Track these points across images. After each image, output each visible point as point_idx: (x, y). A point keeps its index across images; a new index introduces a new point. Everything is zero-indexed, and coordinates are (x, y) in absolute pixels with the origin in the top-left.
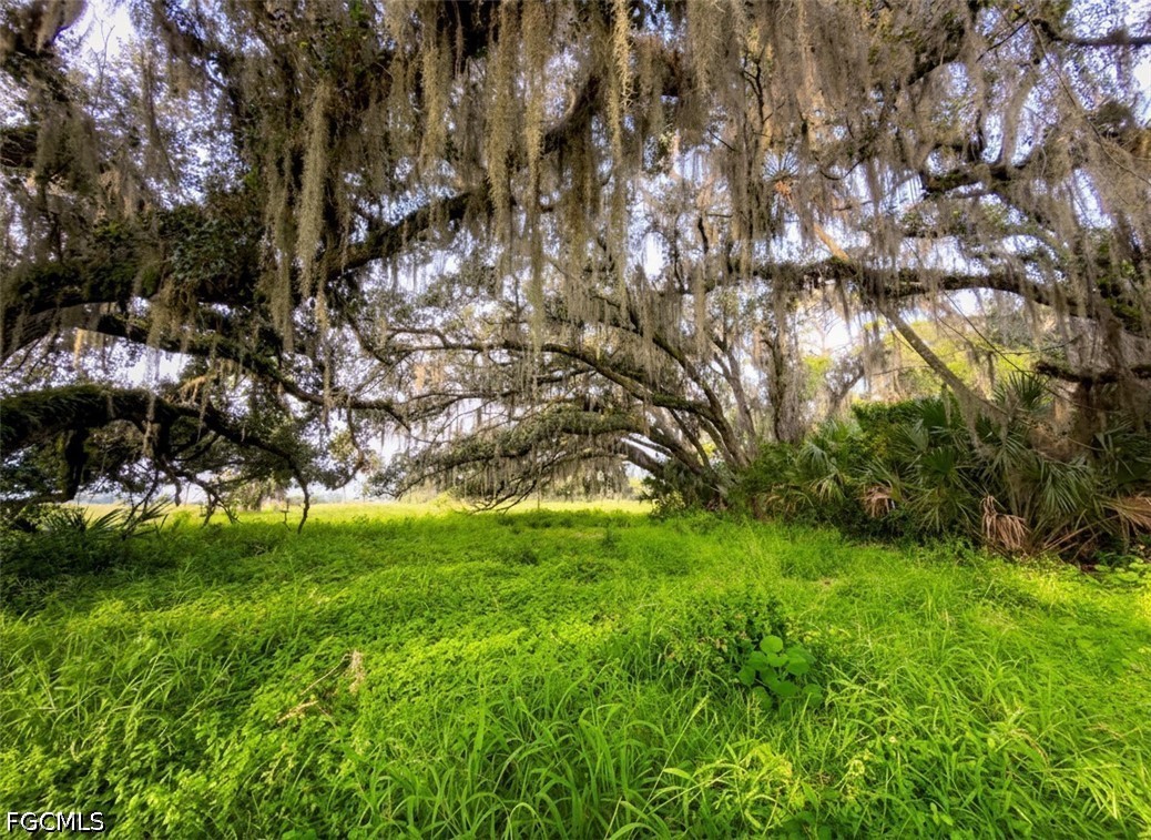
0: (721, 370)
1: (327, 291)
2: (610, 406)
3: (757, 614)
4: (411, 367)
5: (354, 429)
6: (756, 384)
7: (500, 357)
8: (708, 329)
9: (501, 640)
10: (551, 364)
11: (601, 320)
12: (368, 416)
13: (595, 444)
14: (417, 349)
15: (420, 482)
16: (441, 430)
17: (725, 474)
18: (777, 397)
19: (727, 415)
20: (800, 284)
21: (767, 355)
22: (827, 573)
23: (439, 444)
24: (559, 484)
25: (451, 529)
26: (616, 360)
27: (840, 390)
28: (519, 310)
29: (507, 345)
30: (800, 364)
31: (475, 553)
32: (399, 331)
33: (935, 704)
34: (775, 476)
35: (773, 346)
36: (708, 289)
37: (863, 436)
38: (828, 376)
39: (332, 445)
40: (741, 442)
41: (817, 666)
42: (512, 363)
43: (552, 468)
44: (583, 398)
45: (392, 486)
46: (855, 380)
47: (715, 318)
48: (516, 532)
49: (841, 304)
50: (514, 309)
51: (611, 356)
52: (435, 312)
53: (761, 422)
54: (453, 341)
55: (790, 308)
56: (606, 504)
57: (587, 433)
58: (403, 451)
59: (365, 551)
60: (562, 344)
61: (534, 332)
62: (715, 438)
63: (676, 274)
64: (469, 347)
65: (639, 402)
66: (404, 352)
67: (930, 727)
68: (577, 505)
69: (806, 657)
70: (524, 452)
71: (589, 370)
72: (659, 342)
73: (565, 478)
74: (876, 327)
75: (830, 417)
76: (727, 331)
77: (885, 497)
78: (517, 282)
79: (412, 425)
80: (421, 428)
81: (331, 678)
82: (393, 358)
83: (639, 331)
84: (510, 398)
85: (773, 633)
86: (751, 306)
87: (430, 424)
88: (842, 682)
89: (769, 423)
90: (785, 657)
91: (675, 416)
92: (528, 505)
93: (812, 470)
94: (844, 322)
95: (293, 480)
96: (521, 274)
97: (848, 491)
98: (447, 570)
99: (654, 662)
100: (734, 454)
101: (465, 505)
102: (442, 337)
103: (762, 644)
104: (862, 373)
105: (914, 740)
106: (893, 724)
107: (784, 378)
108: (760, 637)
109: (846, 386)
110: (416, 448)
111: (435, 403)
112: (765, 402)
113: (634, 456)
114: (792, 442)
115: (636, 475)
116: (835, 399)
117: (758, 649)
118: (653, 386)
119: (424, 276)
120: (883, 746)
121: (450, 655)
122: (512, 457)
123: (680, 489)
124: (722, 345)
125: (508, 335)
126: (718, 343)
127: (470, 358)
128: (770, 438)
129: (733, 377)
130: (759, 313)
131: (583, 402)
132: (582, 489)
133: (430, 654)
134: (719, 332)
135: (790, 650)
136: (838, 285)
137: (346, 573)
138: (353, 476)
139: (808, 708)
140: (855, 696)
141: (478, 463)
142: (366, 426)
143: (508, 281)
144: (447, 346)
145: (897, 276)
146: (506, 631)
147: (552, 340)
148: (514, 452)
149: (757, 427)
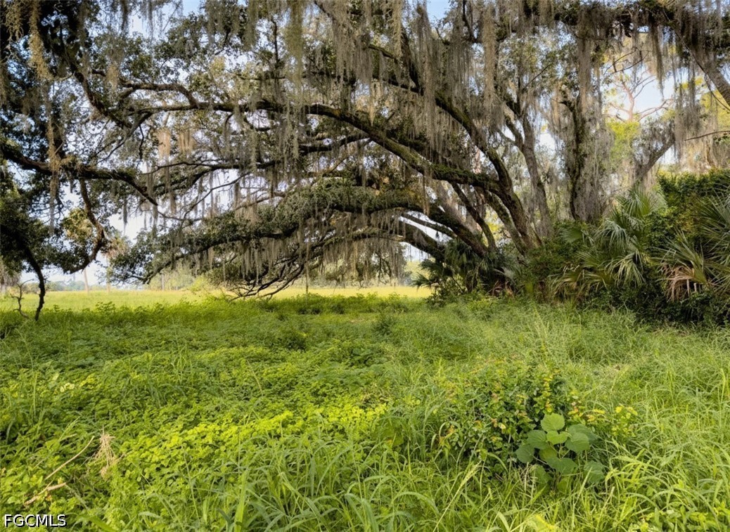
0: (513, 138)
1: (43, 31)
2: (386, 180)
3: (539, 394)
4: (153, 129)
5: (91, 204)
6: (553, 153)
7: (259, 120)
8: (499, 87)
9: (265, 424)
10: (317, 131)
11: (376, 76)
12: (105, 188)
13: (369, 225)
14: (159, 109)
15: (171, 264)
16: (193, 207)
17: (513, 254)
18: (574, 169)
19: (517, 190)
20: (609, 32)
21: (567, 121)
22: (618, 358)
23: (191, 223)
24: (330, 268)
25: (209, 316)
26: (393, 123)
27: (646, 160)
28: (280, 64)
29: (264, 105)
30: (603, 129)
31: (236, 339)
32: (137, 87)
33: (718, 477)
34: (568, 258)
35: (572, 107)
36: (501, 37)
37: (667, 212)
38: (635, 144)
39: (67, 222)
40: (533, 220)
41: (599, 443)
42: (274, 127)
43: (320, 250)
44: (355, 170)
45: (140, 269)
46: (664, 149)
47: (510, 74)
48: (281, 318)
49: (654, 59)
50: (273, 61)
51: (387, 121)
52: (177, 64)
53: (556, 197)
54: (200, 99)
55: (596, 61)
56: (382, 289)
57: (359, 211)
58: (150, 230)
59: (111, 337)
60: (329, 104)
61: (296, 91)
62: (502, 215)
63: (464, 19)
64: (220, 107)
65: (419, 175)
66: (145, 114)
67: (711, 498)
68: (349, 291)
69: (589, 435)
70: (288, 232)
71: (360, 137)
72: (443, 104)
73: (336, 260)
74: (692, 84)
75: (632, 192)
76: (522, 90)
77: (687, 278)
78: (275, 29)
79: (159, 201)
80: (168, 203)
81: (78, 461)
82: (130, 120)
83: (419, 90)
84: (271, 168)
85: (556, 411)
86: (551, 59)
87: (179, 201)
88: (625, 458)
89: (565, 198)
90: (565, 435)
91: (458, 191)
92: (295, 291)
93: (610, 250)
94: (656, 82)
95: (25, 263)
96: (280, 18)
97: (646, 271)
98: (205, 356)
99: (428, 442)
100: (524, 234)
101: (224, 291)
102: (187, 94)
103: (543, 423)
104: (673, 140)
105: (694, 514)
106: (673, 497)
107: (584, 147)
108: (541, 416)
109: (655, 156)
110: (164, 227)
111: (183, 174)
112: (562, 176)
113: (412, 237)
114: (589, 218)
115: (414, 257)
116: (641, 171)
117: (538, 427)
118: (434, 155)
119: (161, 18)
120: (661, 519)
121: (209, 439)
122: (277, 237)
123: (463, 273)
124: (516, 108)
125: (267, 94)
126: (510, 104)
127: (223, 119)
128: (564, 214)
129: (526, 145)
130: (560, 69)
131: (357, 176)
132: (354, 273)
133: (187, 439)
134: (512, 91)
135: (572, 428)
136: (653, 32)
137: (91, 359)
138: (94, 257)
139: (587, 486)
140: (637, 471)
141: (238, 244)
142: (105, 200)
143: (263, 26)
144: (194, 106)
145: (721, 22)
146: (271, 414)
147: (319, 100)
148: (278, 232)
149: (550, 203)
